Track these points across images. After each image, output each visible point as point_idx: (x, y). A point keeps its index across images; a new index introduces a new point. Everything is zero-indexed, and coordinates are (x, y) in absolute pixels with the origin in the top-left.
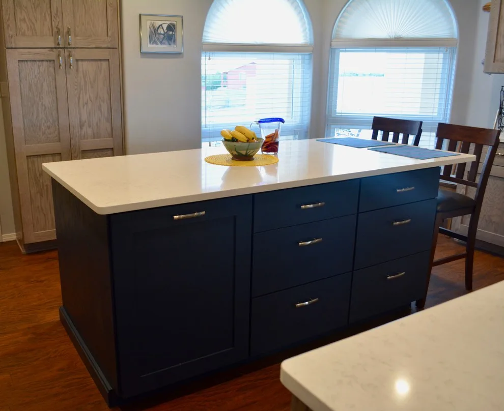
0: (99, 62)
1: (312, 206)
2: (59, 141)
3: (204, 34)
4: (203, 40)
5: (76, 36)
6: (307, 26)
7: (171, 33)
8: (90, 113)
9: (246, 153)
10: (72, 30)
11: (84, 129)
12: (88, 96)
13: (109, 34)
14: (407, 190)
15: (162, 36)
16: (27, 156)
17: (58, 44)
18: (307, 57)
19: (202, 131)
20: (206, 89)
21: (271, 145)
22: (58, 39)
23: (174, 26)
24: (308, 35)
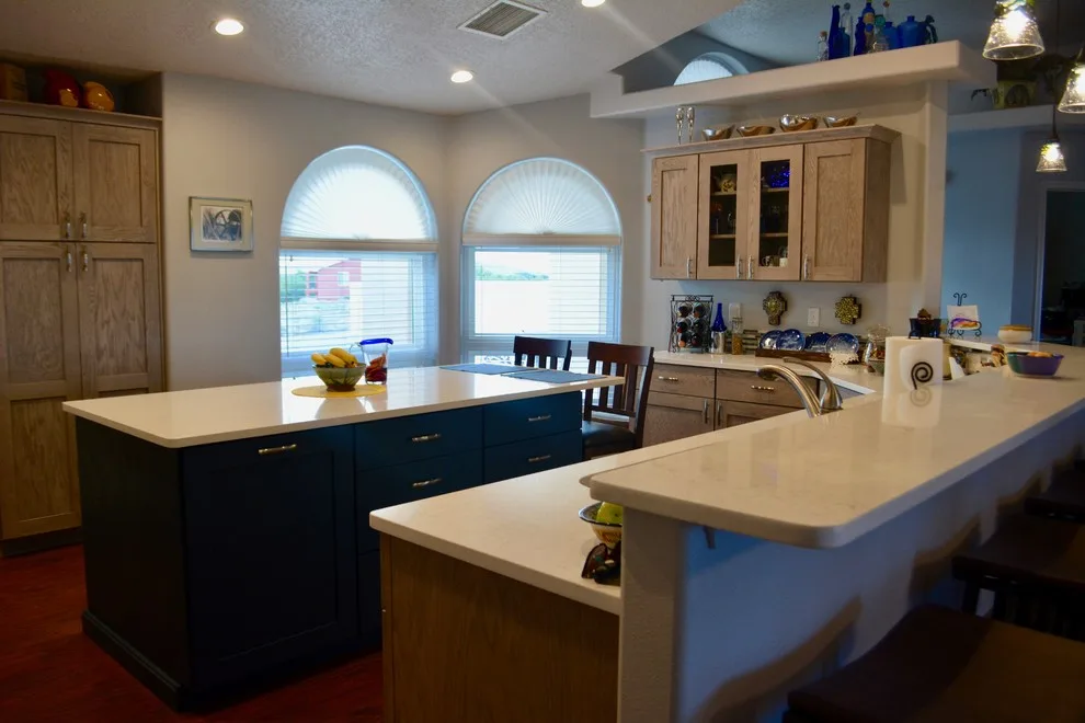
0: (129, 263)
1: (426, 438)
2: (64, 378)
3: (283, 225)
4: (282, 235)
5: (93, 225)
6: (427, 214)
7: (235, 223)
8: (112, 337)
9: (345, 381)
10: (88, 216)
11: (104, 359)
12: (109, 310)
13: (144, 223)
14: (544, 418)
15: (222, 228)
16: (12, 401)
17: (67, 235)
18: (430, 258)
19: (283, 362)
20: (287, 300)
21: (377, 373)
22: (66, 227)
23: (239, 213)
24: (429, 228)
